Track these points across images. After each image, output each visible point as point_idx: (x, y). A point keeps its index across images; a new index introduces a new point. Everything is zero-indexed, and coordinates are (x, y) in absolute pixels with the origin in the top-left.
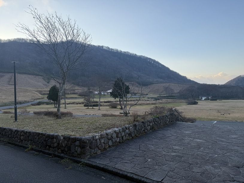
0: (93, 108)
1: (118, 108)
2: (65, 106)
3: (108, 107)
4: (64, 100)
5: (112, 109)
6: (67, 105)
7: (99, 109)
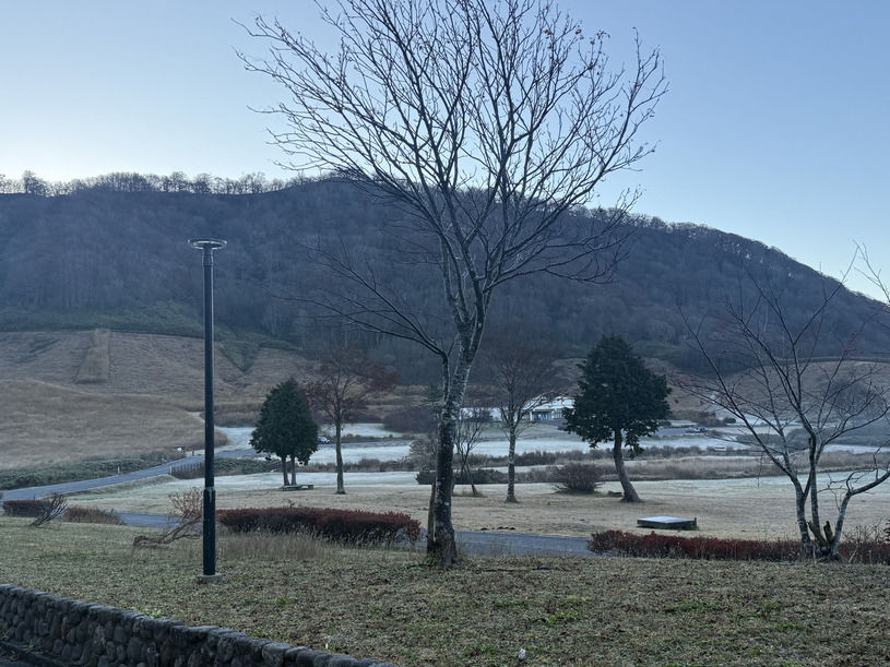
0: (475, 494)
1: (599, 495)
2: (340, 479)
3: (546, 488)
4: (334, 452)
5: (571, 498)
6: (347, 477)
7: (511, 498)
